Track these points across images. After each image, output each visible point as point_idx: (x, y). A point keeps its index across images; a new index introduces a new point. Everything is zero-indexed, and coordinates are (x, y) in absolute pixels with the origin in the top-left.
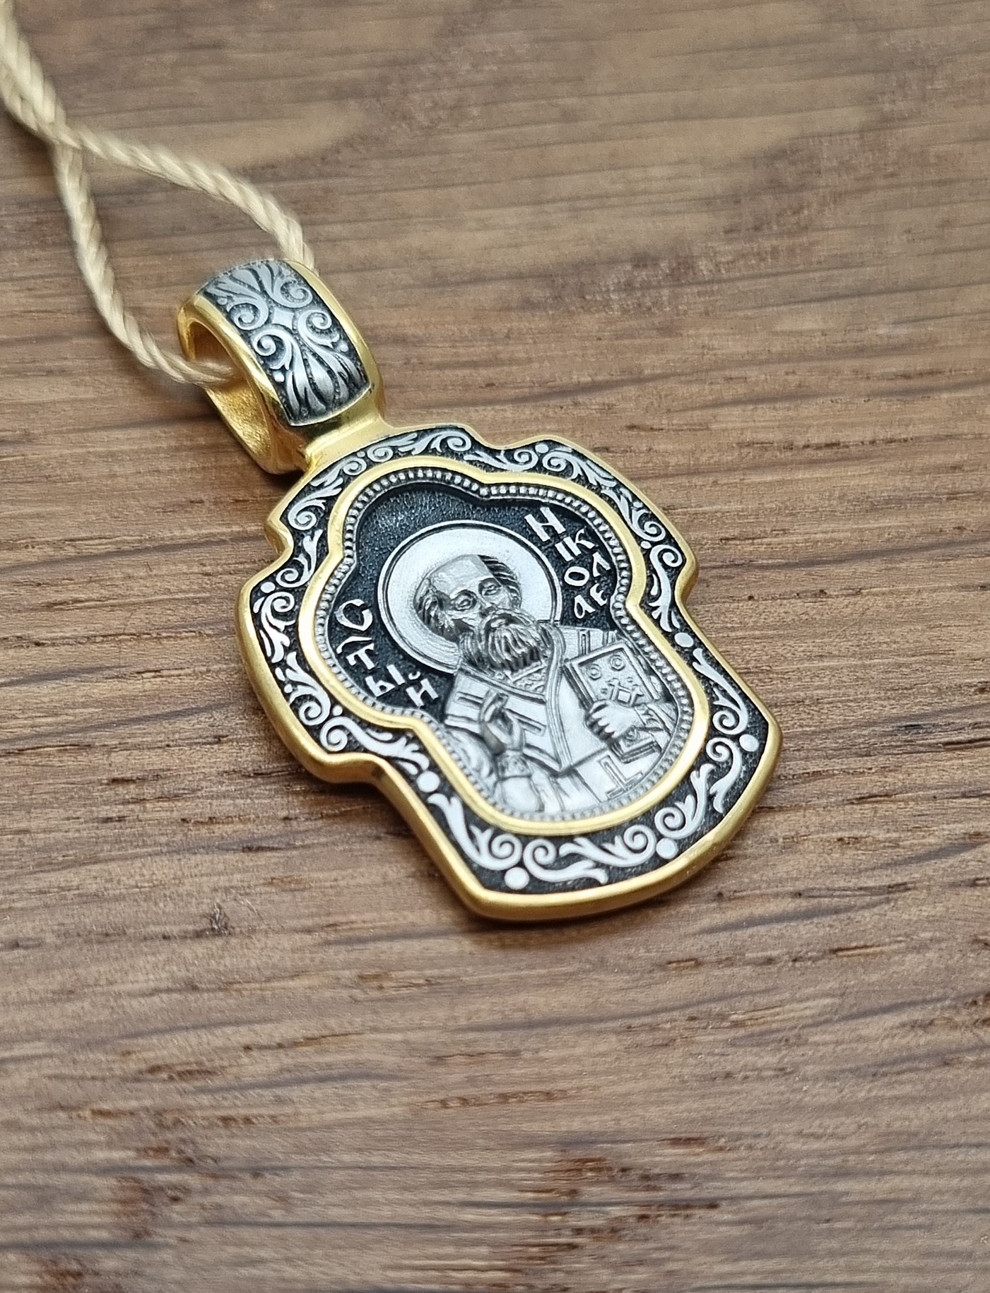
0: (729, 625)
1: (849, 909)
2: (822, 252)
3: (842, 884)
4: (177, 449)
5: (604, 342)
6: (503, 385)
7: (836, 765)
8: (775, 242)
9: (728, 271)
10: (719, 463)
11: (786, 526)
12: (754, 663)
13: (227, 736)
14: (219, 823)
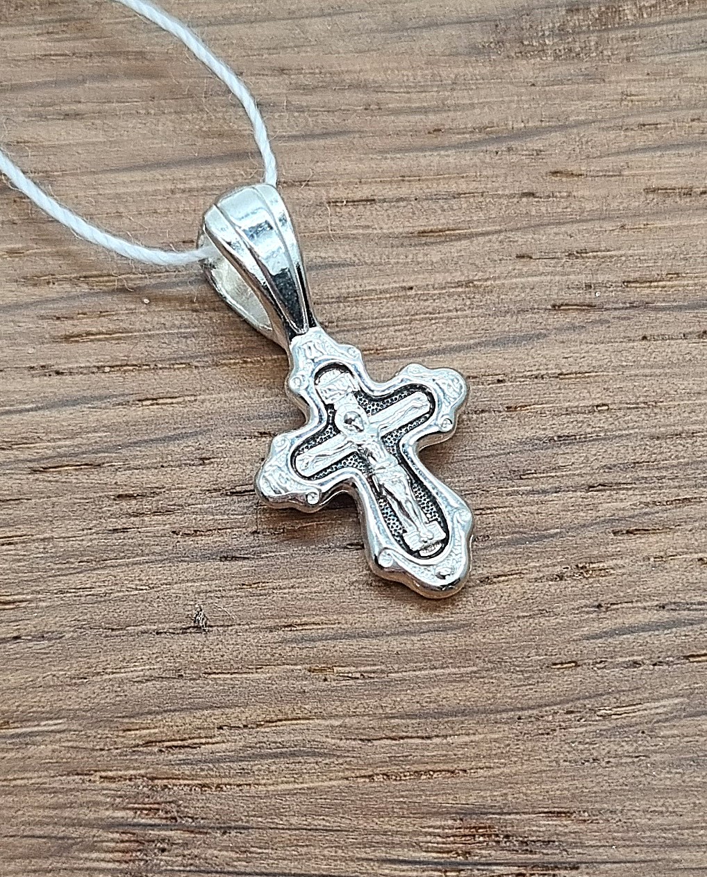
0: (624, 364)
1: (702, 621)
3: (699, 599)
5: (537, 88)
6: (448, 131)
10: (627, 208)
11: (680, 270)
12: (642, 399)
13: (210, 459)
14: (202, 535)
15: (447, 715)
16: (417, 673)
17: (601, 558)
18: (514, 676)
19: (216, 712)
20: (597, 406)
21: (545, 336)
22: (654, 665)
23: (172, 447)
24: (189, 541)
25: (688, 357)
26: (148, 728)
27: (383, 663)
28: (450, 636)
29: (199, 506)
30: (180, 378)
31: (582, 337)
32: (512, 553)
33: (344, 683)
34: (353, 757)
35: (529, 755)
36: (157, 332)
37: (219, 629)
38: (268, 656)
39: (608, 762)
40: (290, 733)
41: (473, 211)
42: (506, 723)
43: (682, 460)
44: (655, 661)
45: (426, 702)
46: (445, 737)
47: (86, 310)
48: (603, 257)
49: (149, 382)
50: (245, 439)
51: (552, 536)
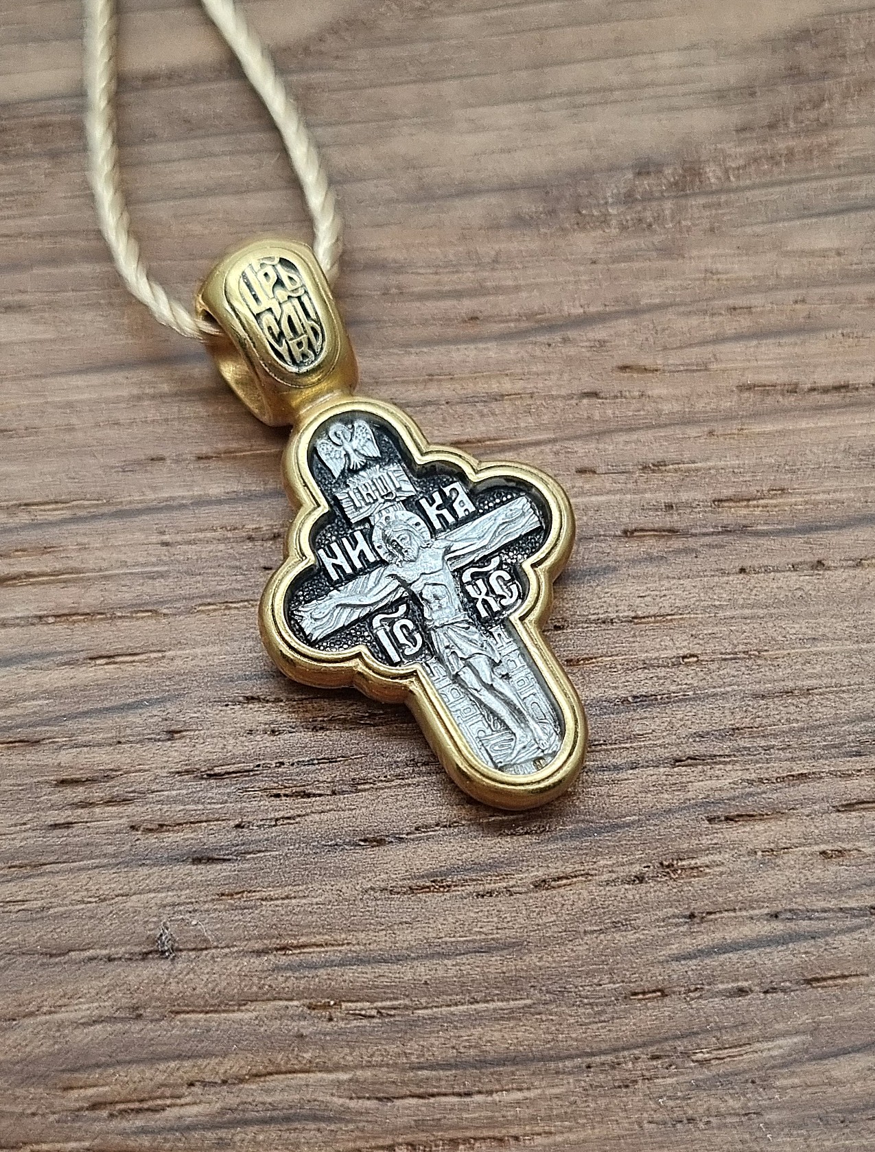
0: (717, 603)
1: (827, 933)
2: (842, 154)
3: (823, 904)
4: (139, 398)
5: (600, 267)
6: (488, 319)
7: (825, 766)
8: (791, 143)
9: (738, 177)
10: (716, 410)
11: (784, 485)
12: (741, 647)
13: (180, 732)
14: (168, 831)
15: (492, 1063)
16: (452, 1009)
17: (693, 853)
18: (581, 1010)
19: (186, 1064)
20: (684, 657)
21: (615, 569)
22: (766, 992)
23: (134, 718)
24: (152, 839)
25: (799, 593)
26: (95, 1086)
27: (407, 996)
28: (495, 958)
29: (166, 793)
30: (143, 630)
31: (662, 570)
32: (575, 848)
33: (355, 1023)
34: (367, 1121)
35: (603, 1116)
36: (117, 572)
37: (191, 953)
38: (255, 989)
39: (708, 1123)
40: (282, 1090)
41: (520, 416)
42: (570, 1073)
43: (794, 725)
44: (767, 987)
45: (465, 1047)
46: (490, 1093)
47: (26, 546)
48: (688, 471)
49: (104, 635)
50: (227, 705)
51: (628, 825)
